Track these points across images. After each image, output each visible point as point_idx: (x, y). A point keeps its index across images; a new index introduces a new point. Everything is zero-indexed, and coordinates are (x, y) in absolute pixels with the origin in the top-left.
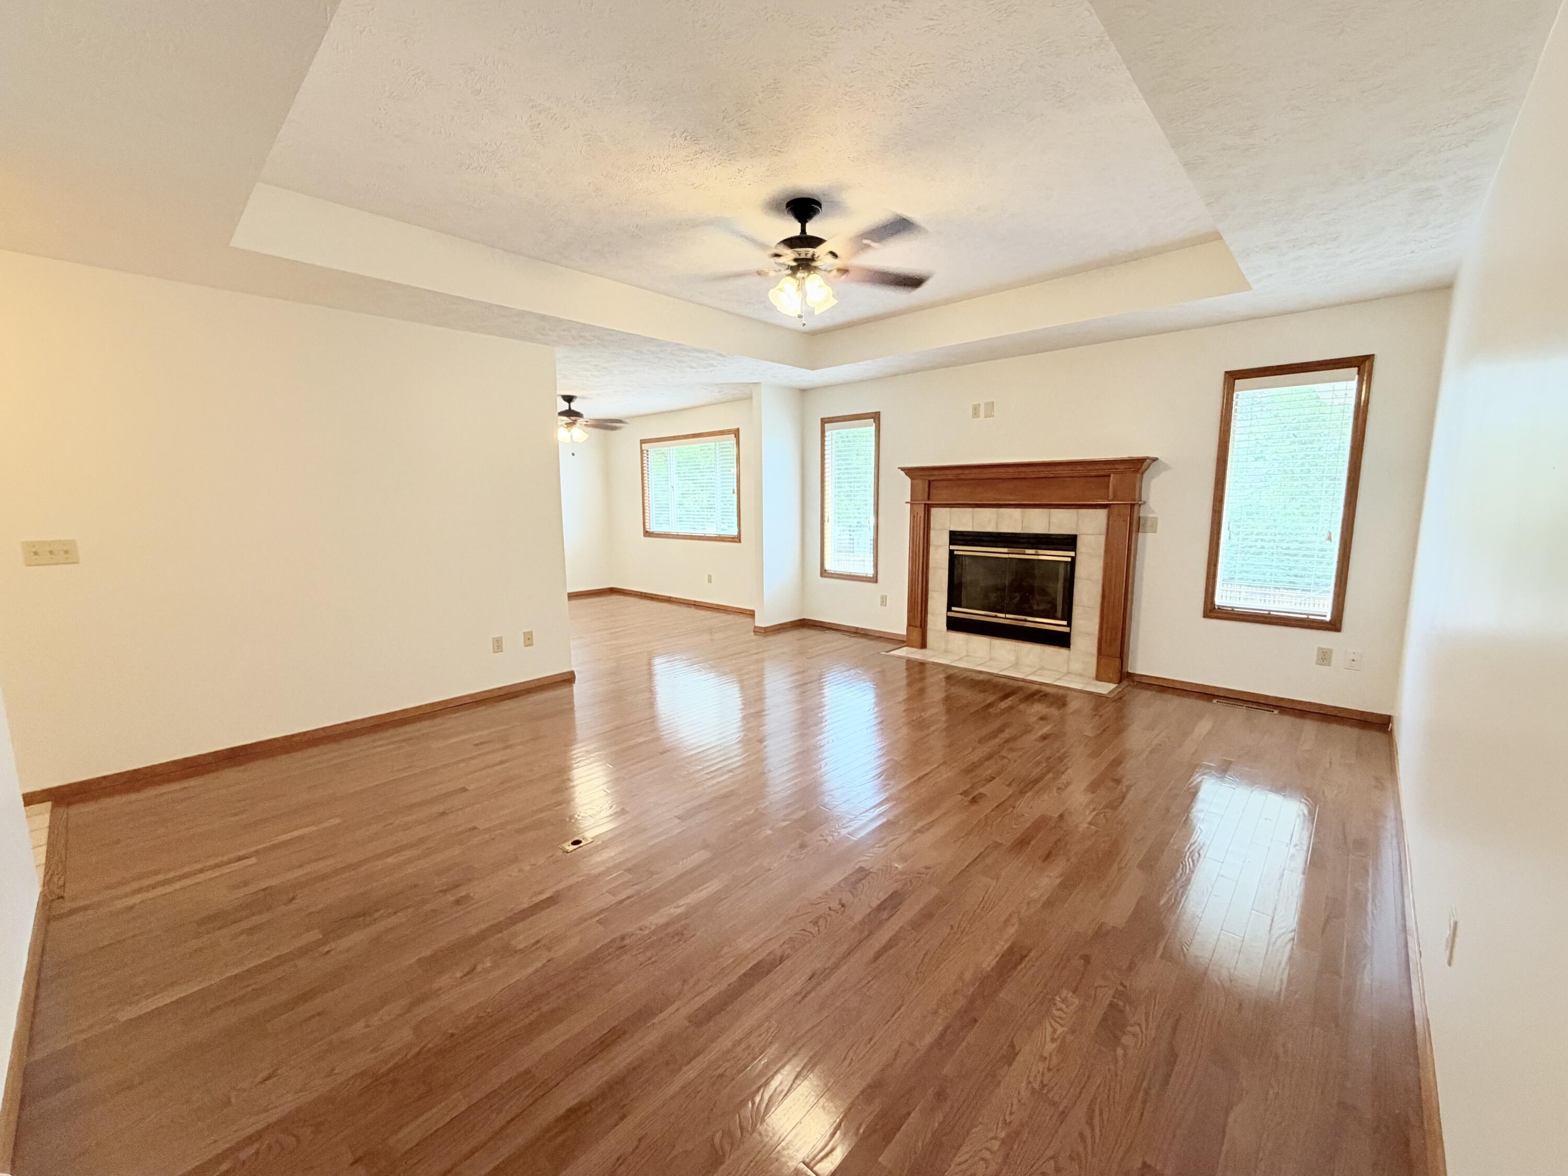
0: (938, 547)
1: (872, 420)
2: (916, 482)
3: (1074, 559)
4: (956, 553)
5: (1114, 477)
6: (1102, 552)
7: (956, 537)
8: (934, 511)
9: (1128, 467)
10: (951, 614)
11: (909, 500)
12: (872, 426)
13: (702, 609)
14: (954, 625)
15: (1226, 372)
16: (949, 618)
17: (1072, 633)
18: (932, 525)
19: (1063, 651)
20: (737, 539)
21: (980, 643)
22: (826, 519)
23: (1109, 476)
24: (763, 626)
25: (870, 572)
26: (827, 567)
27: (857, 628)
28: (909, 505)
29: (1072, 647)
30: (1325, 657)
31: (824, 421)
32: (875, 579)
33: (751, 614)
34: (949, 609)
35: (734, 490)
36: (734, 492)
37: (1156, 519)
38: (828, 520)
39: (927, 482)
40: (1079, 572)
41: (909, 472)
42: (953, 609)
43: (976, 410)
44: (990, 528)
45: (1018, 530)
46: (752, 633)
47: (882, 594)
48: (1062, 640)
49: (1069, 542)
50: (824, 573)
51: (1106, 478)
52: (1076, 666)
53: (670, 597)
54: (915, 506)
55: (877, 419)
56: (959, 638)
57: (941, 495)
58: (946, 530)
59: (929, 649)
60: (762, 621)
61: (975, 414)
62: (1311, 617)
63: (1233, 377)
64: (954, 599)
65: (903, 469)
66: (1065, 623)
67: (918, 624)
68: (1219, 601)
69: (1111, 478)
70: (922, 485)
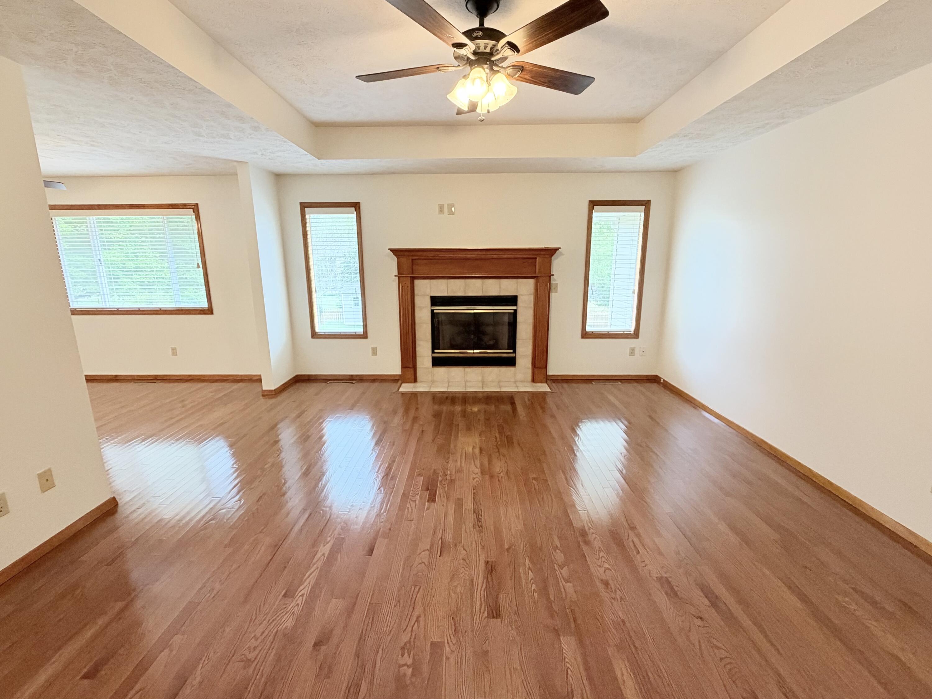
0: (421, 308)
1: (354, 208)
2: (402, 260)
3: (516, 311)
4: (435, 311)
5: (539, 260)
6: (532, 305)
7: (435, 301)
8: (417, 282)
9: (547, 253)
10: (435, 355)
11: (397, 274)
12: (354, 213)
13: (170, 382)
14: (437, 362)
15: (590, 201)
16: (433, 358)
17: (517, 357)
18: (416, 292)
19: (512, 369)
20: (209, 311)
21: (457, 372)
22: (313, 290)
23: (536, 258)
24: (273, 389)
25: (360, 330)
26: (318, 329)
27: (352, 375)
28: (397, 277)
29: (516, 365)
30: (632, 352)
31: (304, 206)
32: (364, 336)
33: (258, 380)
34: (433, 352)
35: (198, 264)
36: (198, 267)
37: (557, 284)
38: (316, 291)
39: (411, 260)
40: (520, 318)
41: (395, 252)
42: (436, 351)
43: (441, 208)
44: (460, 294)
45: (480, 294)
46: (261, 397)
47: (373, 346)
48: (510, 362)
49: (512, 300)
50: (314, 335)
51: (534, 260)
52: (520, 376)
53: (116, 376)
54: (401, 279)
55: (357, 208)
56: (442, 371)
57: (422, 269)
58: (428, 295)
59: (421, 382)
60: (268, 384)
61: (441, 211)
62: (625, 332)
63: (593, 204)
64: (435, 345)
65: (391, 250)
66: (511, 351)
67: (411, 366)
68: (588, 329)
69: (537, 259)
70: (406, 263)
